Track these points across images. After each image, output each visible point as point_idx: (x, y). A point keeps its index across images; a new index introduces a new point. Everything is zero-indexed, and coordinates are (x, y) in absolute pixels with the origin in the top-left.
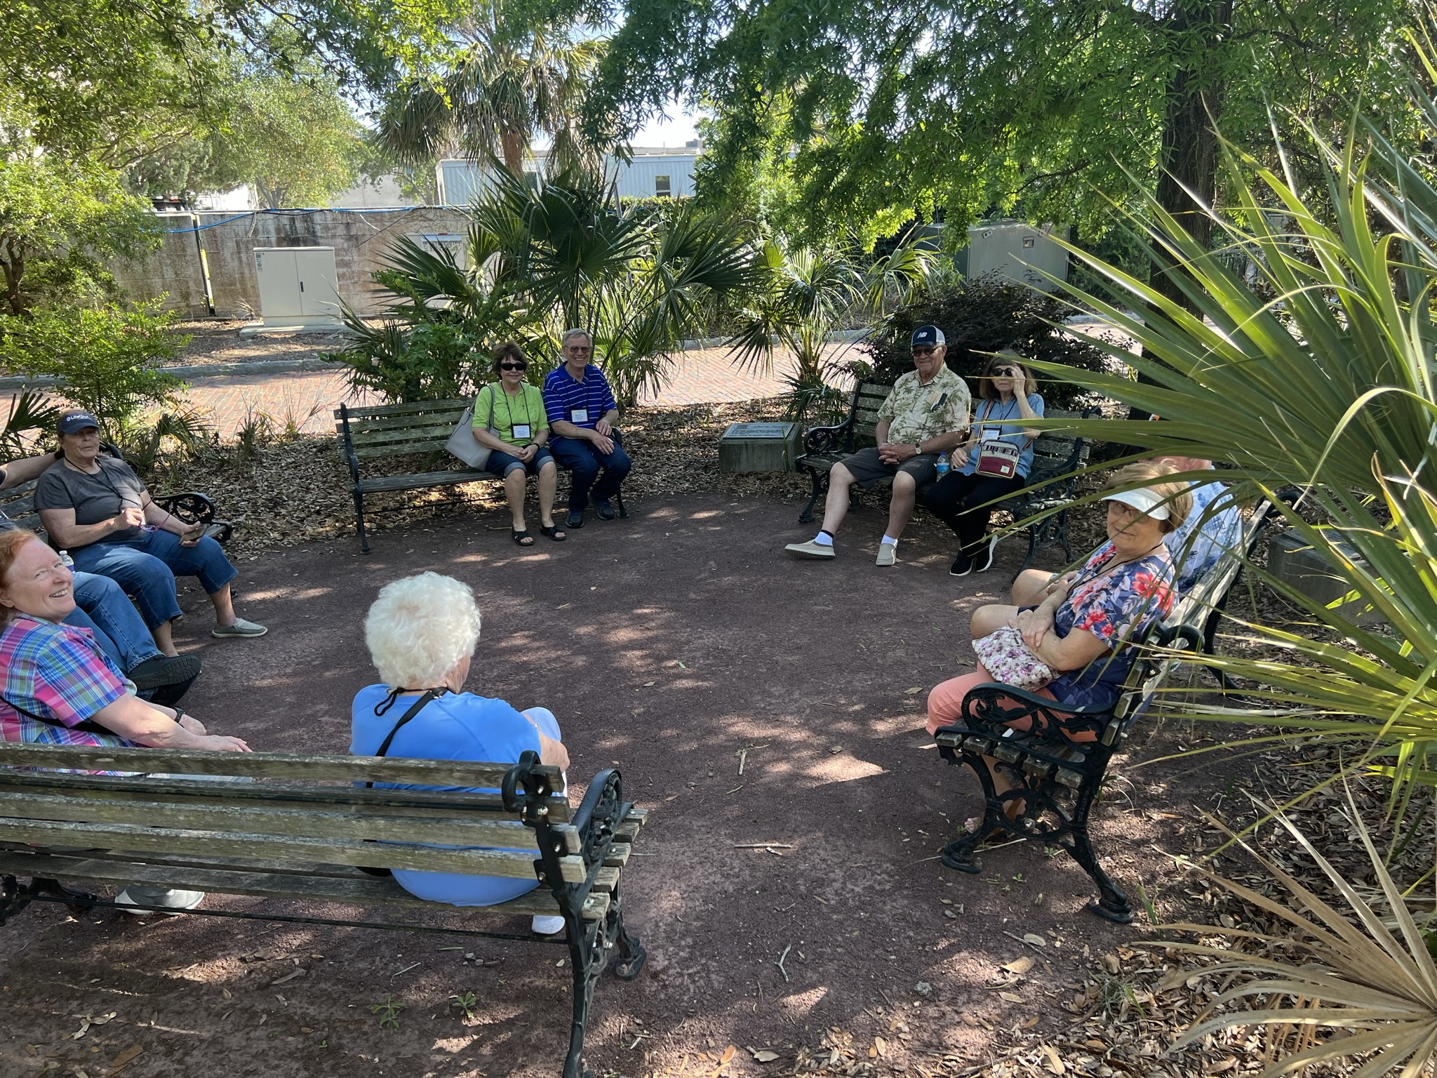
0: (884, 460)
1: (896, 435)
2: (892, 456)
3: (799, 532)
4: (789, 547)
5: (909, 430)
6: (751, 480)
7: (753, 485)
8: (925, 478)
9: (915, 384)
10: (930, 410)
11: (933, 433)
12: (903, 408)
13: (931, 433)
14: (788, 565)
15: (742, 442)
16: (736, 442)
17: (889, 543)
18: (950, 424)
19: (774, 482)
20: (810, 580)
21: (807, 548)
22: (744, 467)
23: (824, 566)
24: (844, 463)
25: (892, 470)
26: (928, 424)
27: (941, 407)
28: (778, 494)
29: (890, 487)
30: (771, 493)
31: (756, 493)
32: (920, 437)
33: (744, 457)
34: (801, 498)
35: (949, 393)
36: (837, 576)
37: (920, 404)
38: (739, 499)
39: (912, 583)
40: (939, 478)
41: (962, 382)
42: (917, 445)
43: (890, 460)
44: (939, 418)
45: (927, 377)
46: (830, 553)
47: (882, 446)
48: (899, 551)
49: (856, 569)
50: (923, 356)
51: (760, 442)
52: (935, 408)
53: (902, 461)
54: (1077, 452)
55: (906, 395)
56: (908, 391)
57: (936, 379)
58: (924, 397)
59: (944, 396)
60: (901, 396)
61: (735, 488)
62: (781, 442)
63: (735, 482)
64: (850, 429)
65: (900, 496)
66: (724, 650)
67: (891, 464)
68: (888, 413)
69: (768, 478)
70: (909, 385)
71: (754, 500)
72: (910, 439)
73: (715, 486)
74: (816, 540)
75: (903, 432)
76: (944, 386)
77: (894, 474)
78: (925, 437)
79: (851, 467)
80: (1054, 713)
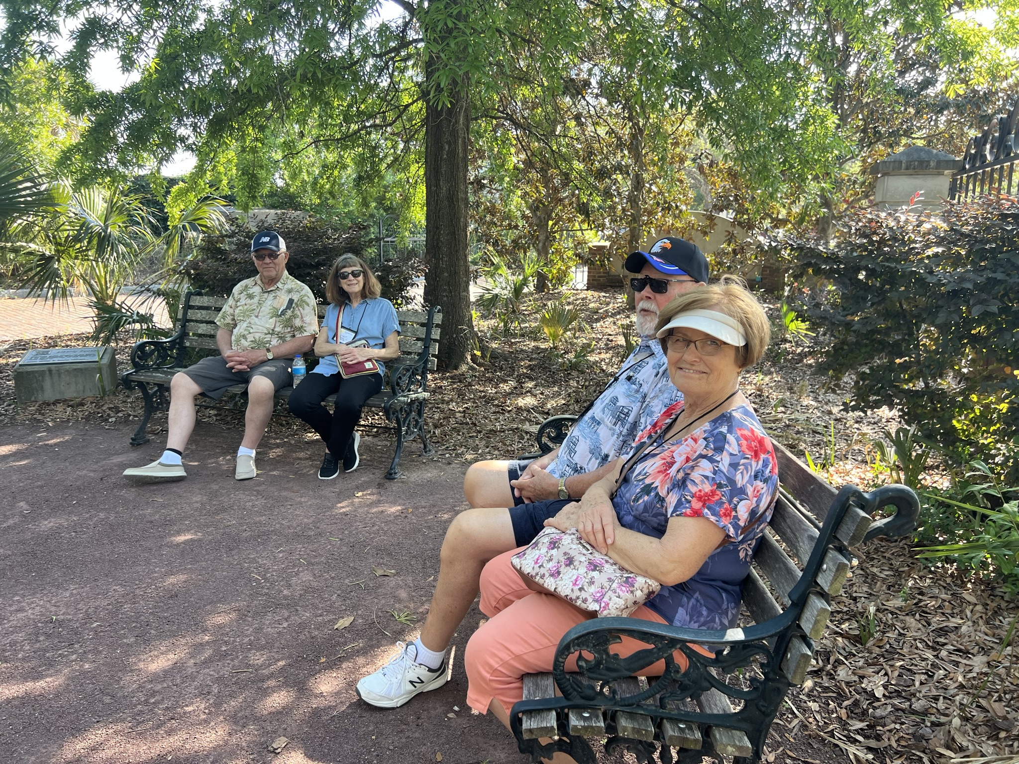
0: (232, 368)
1: (243, 341)
2: (241, 363)
3: (133, 456)
4: (129, 472)
5: (257, 336)
6: (60, 408)
7: (62, 412)
8: (283, 383)
9: (257, 290)
10: (278, 315)
11: (282, 338)
12: (247, 314)
13: (280, 338)
14: (130, 494)
15: (45, 368)
16: (36, 368)
17: (246, 455)
18: (301, 329)
19: (89, 408)
20: (164, 506)
21: (152, 470)
22: (49, 394)
23: (174, 488)
24: (187, 373)
25: (244, 378)
26: (277, 329)
27: (289, 312)
28: (96, 419)
29: (245, 394)
30: (87, 419)
31: (68, 421)
32: (269, 342)
33: (47, 384)
34: (126, 421)
35: (296, 298)
36: (195, 498)
37: (266, 309)
38: (48, 429)
39: (284, 494)
40: (296, 382)
41: (307, 288)
42: (268, 350)
43: (239, 367)
44: (288, 323)
45: (271, 282)
46: (181, 472)
47: (227, 353)
48: (258, 461)
49: (215, 487)
50: (267, 260)
51: (67, 367)
52: (283, 313)
53: (254, 367)
54: (427, 348)
55: (249, 301)
56: (251, 296)
57: (279, 285)
58: (269, 303)
59: (291, 301)
60: (243, 302)
61: (40, 417)
62: (94, 365)
63: (39, 411)
64: (181, 343)
65: (258, 402)
66: (61, 623)
67: (240, 372)
68: (228, 320)
69: (82, 404)
70: (251, 291)
71: (67, 427)
72: (259, 344)
73: (13, 418)
74: (162, 460)
75: (250, 338)
76: (290, 291)
77: (247, 381)
78: (275, 342)
79: (195, 377)
80: (695, 647)
